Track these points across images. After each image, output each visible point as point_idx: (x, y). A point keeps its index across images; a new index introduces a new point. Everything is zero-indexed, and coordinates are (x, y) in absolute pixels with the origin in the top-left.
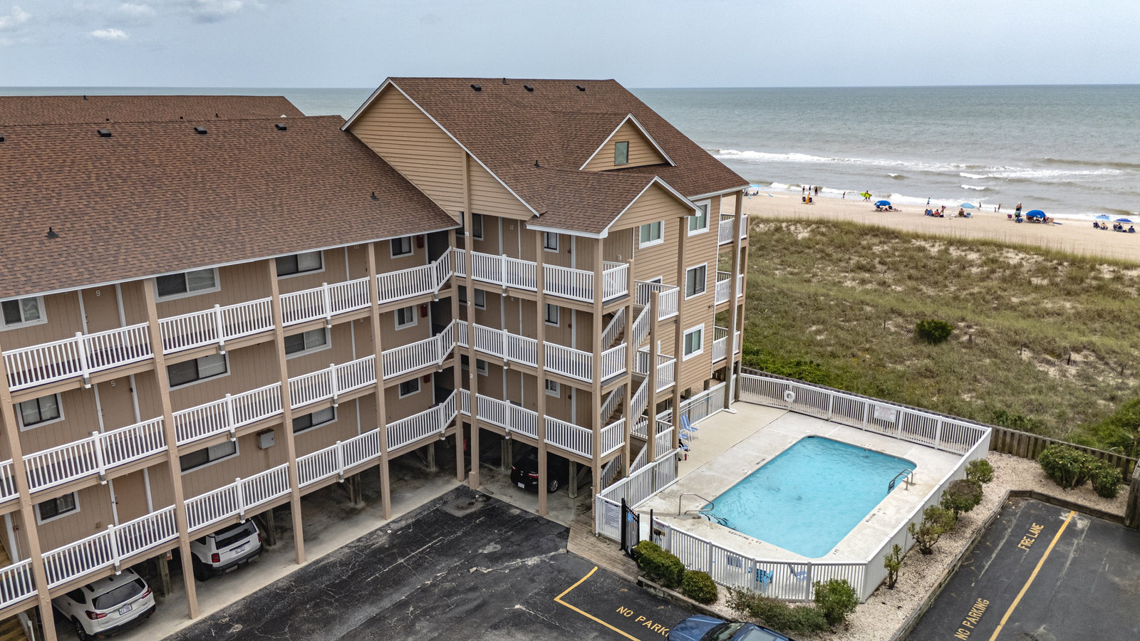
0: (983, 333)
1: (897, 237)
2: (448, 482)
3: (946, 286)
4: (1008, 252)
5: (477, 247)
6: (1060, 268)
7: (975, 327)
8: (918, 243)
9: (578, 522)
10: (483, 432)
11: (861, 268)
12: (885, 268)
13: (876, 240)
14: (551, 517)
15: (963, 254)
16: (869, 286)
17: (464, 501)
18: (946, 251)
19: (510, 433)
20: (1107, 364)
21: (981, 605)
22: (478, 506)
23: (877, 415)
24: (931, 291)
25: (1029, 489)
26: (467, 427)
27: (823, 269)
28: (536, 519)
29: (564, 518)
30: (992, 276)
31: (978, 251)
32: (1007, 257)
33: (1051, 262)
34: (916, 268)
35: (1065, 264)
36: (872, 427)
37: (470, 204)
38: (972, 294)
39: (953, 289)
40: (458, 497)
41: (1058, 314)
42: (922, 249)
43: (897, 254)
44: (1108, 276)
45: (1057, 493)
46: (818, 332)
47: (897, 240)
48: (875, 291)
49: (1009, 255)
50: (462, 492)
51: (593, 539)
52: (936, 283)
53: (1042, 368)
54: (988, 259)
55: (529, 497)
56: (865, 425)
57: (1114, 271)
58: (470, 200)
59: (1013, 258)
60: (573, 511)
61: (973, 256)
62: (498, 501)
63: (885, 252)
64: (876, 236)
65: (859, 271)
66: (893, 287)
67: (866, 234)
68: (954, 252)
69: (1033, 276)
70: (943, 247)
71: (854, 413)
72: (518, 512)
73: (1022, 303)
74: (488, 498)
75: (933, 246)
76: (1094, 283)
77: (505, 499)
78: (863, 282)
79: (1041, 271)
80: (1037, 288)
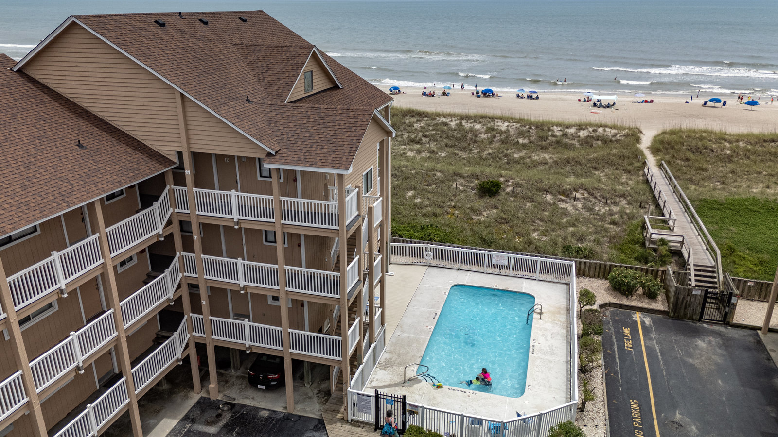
0: (517, 185)
1: (426, 116)
2: (186, 397)
3: (471, 150)
4: (498, 122)
5: (199, 183)
6: (531, 131)
7: (511, 181)
8: (441, 120)
9: (326, 411)
10: (220, 350)
11: (412, 141)
12: (427, 140)
13: (413, 120)
14: (298, 410)
15: (472, 125)
16: (423, 155)
17: (211, 414)
18: (460, 124)
19: (250, 347)
20: (595, 198)
21: (635, 405)
22: (227, 417)
23: (494, 261)
24: (464, 155)
25: (607, 301)
28: (288, 417)
29: (312, 409)
30: (495, 140)
31: (480, 123)
32: (498, 126)
33: (525, 127)
34: (447, 137)
35: (533, 127)
36: (490, 270)
37: (188, 143)
38: (490, 154)
39: (476, 151)
40: (203, 411)
41: (545, 163)
42: (445, 124)
43: (431, 128)
44: (559, 134)
45: (625, 302)
46: (415, 197)
47: (427, 118)
48: (429, 158)
49: (499, 124)
50: (204, 405)
51: (347, 427)
52: (465, 148)
53: (562, 205)
54: (487, 127)
55: (270, 396)
56: (486, 269)
57: (561, 130)
58: (188, 139)
59: (503, 126)
60: (315, 400)
61: (478, 127)
62: (243, 406)
63: (422, 128)
64: (413, 116)
65: (411, 143)
66: (439, 154)
67: (406, 115)
68: (467, 125)
69: (517, 138)
70: (458, 122)
71: (477, 261)
72: (265, 414)
73: (522, 158)
74: (233, 406)
75: (451, 121)
76: (554, 139)
77: (249, 402)
78: (419, 152)
79: (521, 134)
80: (524, 146)
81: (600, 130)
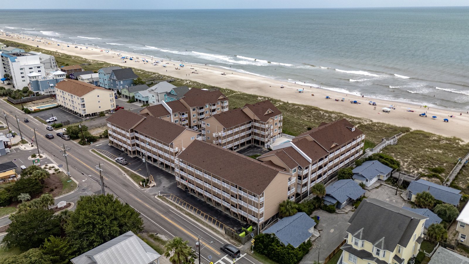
1: (318, 110)
5: (254, 122)
10: (254, 139)
11: (309, 116)
12: (312, 116)
13: (314, 111)
14: (261, 147)
15: (326, 114)
17: (252, 145)
19: (257, 139)
26: (252, 139)
27: (303, 116)
32: (332, 115)
33: (338, 116)
37: (254, 118)
51: (265, 148)
55: (259, 145)
57: (345, 118)
66: (312, 120)
69: (333, 119)
74: (255, 145)
75: (323, 112)
78: (308, 119)
81: (355, 120)
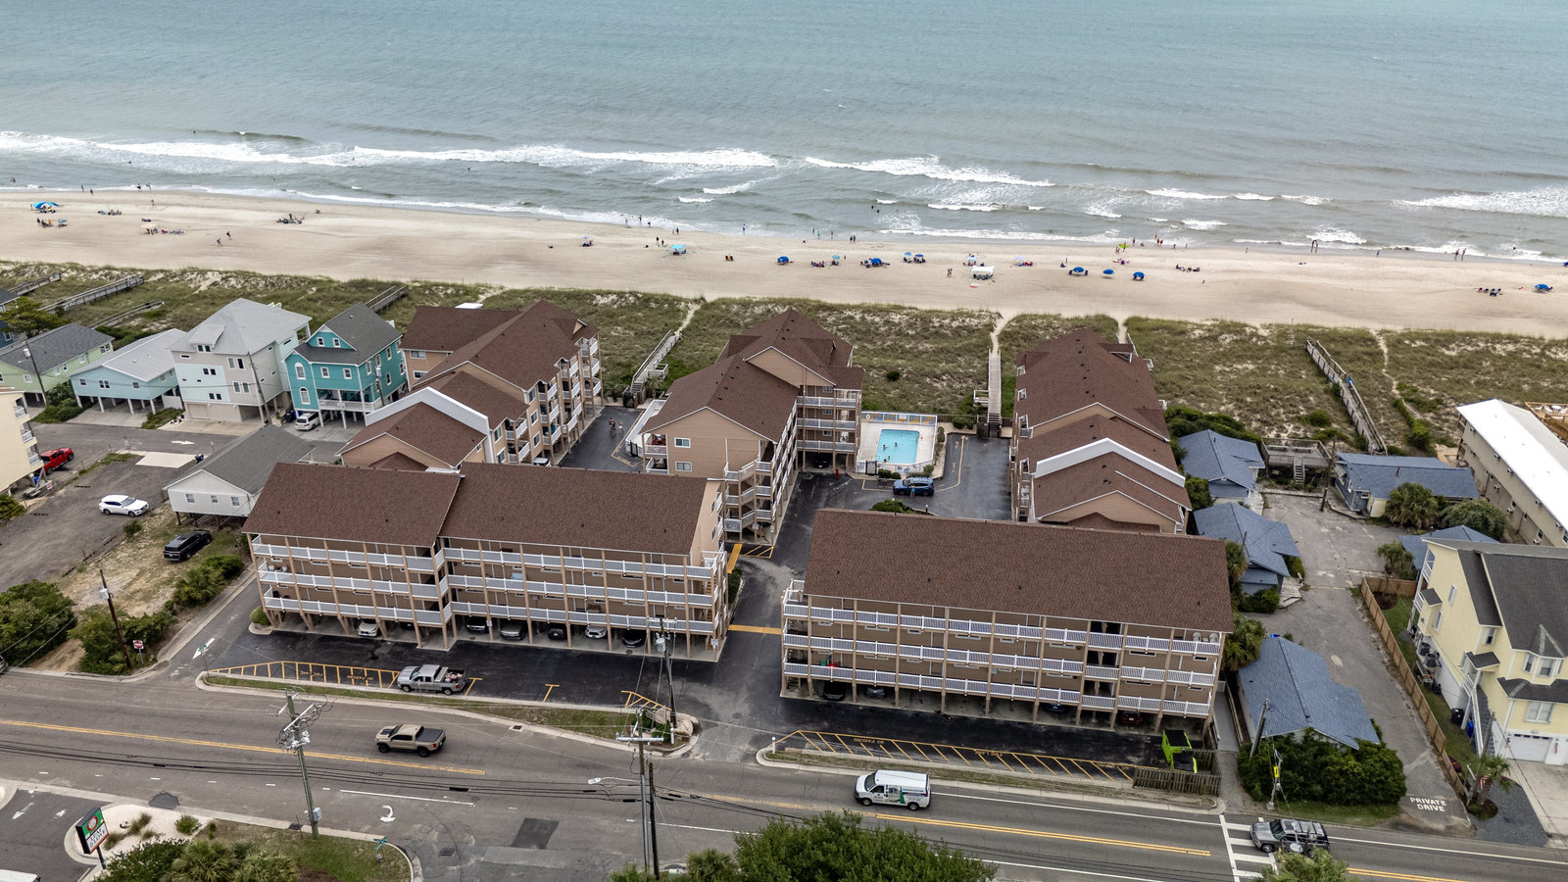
0: (909, 372)
3: (875, 342)
4: (892, 314)
6: (917, 322)
7: (905, 368)
8: (848, 313)
10: (807, 452)
15: (872, 317)
18: (863, 317)
23: (901, 417)
24: (870, 347)
25: (950, 431)
26: (800, 453)
28: (837, 474)
31: (878, 315)
32: (892, 318)
33: (913, 319)
35: (918, 319)
36: (899, 422)
38: (889, 346)
39: (879, 343)
41: (927, 352)
44: (937, 325)
45: (958, 431)
47: (836, 312)
53: (935, 385)
56: (896, 422)
57: (939, 321)
58: (802, 381)
59: (896, 318)
61: (877, 319)
63: (834, 321)
64: (824, 310)
70: (861, 314)
73: (912, 348)
74: (812, 473)
75: (856, 314)
76: (933, 330)
79: (910, 326)
80: (912, 337)
